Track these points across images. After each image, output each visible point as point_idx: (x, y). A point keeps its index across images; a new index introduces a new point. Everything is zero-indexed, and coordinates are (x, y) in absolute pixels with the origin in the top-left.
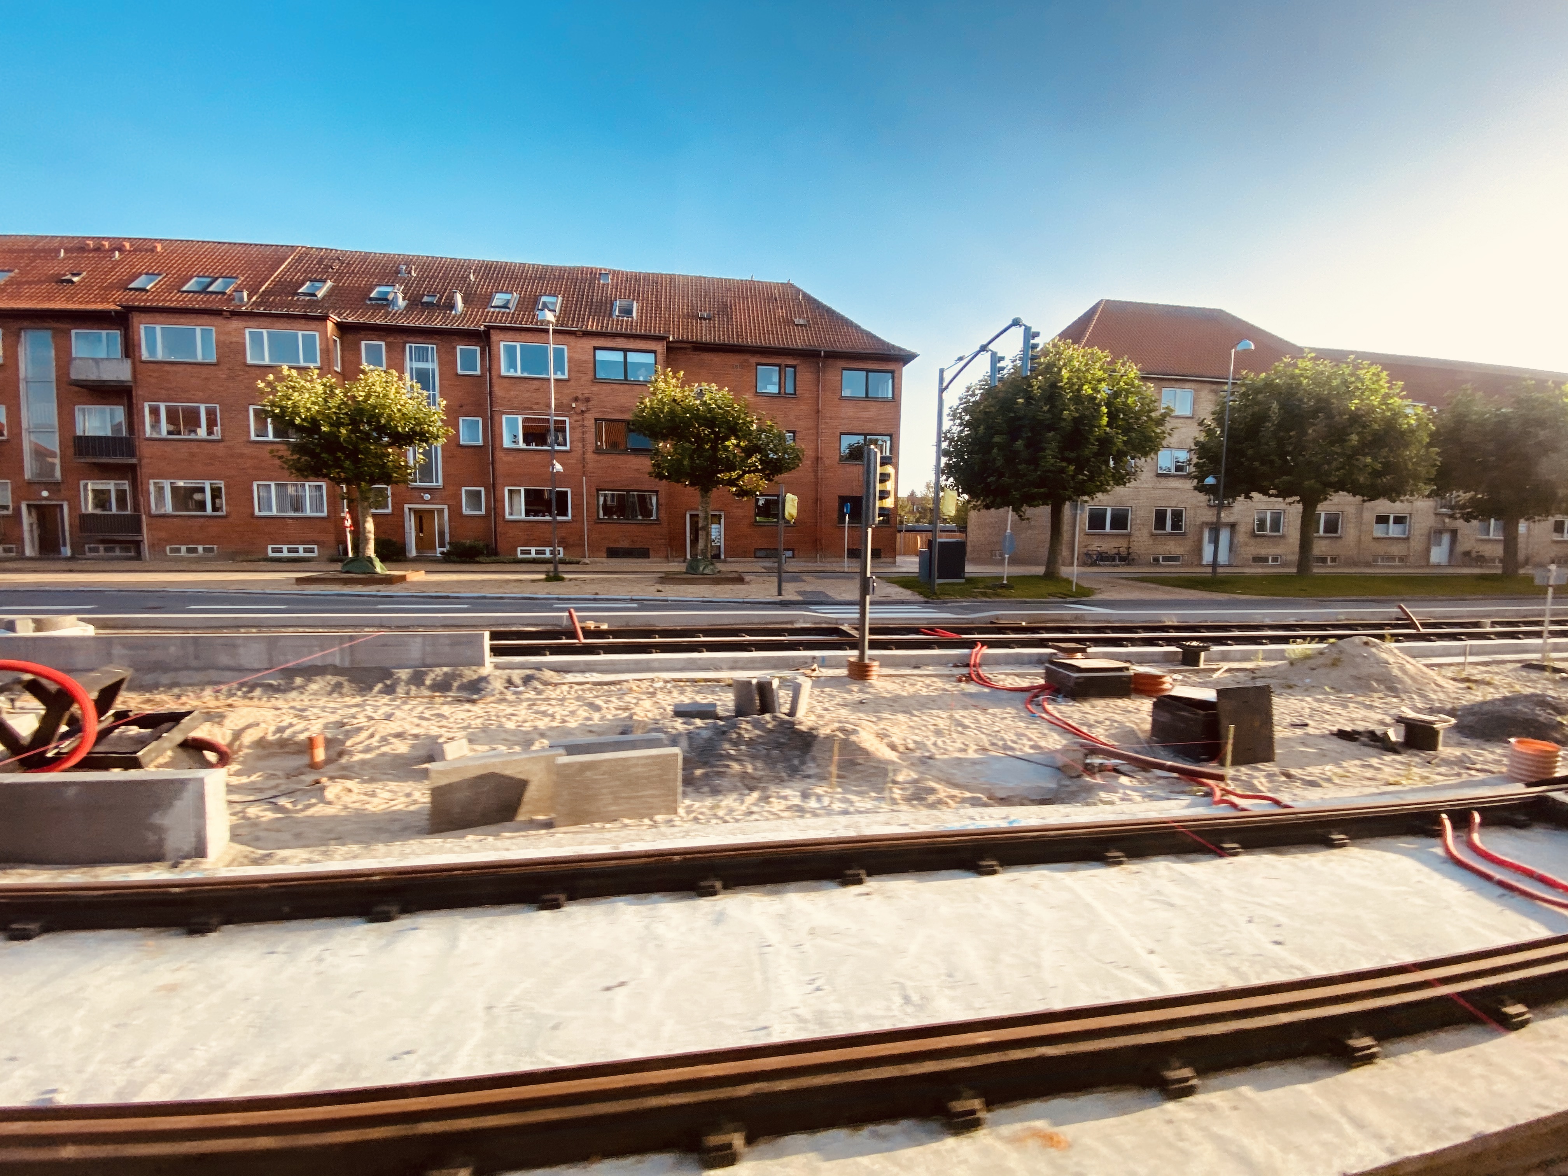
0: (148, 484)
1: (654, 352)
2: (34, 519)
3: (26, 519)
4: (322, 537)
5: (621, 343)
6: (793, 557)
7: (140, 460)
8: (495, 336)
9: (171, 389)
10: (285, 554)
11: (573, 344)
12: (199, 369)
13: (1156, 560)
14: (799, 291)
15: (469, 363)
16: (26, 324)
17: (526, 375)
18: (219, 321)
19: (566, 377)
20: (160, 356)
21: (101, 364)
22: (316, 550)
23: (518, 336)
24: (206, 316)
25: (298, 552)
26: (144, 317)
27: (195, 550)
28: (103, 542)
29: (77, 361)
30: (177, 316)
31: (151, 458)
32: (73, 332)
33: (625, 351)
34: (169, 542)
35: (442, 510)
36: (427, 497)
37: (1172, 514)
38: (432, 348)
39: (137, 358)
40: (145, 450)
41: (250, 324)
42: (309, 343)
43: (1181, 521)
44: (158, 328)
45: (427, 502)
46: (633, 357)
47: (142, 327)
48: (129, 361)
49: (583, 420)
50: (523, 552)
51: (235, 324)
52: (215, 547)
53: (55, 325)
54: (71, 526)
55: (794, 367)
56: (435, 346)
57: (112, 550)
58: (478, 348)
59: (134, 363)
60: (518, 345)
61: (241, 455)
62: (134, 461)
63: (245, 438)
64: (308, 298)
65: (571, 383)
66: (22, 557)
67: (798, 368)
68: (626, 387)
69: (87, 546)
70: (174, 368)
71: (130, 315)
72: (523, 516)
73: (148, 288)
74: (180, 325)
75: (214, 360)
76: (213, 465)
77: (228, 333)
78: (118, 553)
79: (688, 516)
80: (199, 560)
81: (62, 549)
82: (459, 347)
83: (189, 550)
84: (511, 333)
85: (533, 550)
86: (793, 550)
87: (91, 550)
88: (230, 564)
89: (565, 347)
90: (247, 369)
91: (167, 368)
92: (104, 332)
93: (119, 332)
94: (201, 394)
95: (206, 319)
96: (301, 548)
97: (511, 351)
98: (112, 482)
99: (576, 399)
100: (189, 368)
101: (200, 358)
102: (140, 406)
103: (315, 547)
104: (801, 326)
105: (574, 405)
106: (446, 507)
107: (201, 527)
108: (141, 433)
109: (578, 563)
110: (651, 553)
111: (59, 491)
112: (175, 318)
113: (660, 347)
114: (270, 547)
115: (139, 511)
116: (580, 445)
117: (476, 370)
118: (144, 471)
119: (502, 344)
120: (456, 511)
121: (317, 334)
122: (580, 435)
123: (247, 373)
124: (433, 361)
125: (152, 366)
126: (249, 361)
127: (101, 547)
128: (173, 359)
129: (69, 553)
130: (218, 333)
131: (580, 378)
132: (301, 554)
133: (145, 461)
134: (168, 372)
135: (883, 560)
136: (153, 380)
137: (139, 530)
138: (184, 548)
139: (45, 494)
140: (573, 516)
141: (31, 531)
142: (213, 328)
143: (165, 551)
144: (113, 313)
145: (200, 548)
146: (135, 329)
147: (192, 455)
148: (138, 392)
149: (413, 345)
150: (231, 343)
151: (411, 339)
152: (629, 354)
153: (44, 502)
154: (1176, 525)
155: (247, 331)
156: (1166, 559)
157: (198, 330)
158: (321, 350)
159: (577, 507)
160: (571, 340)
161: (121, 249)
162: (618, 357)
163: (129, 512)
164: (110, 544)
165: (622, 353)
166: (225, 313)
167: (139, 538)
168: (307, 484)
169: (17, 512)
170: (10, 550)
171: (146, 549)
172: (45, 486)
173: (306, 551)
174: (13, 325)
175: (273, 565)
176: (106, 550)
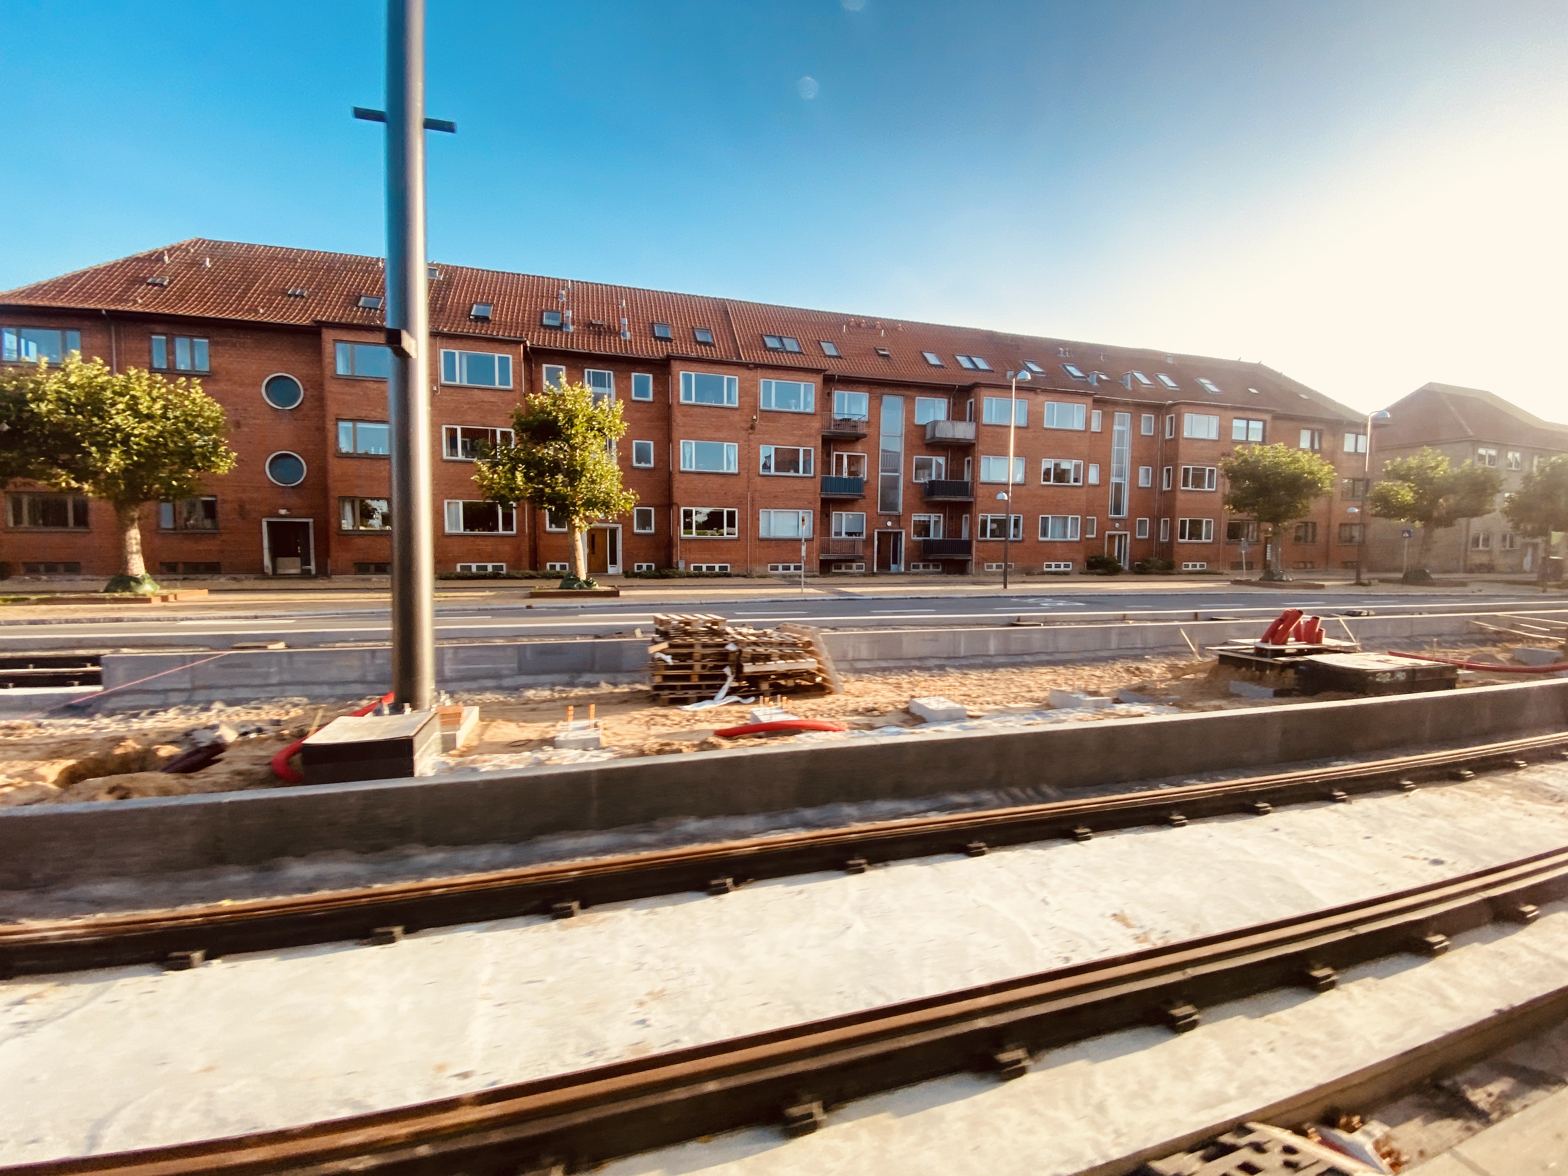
1: (1264, 421)
3: (876, 543)
4: (1075, 557)
5: (1246, 414)
7: (976, 499)
8: (1184, 410)
9: (997, 446)
10: (1053, 569)
11: (1224, 415)
16: (886, 390)
18: (1033, 396)
19: (1217, 438)
20: (992, 422)
21: (955, 426)
22: (1071, 566)
23: (1194, 409)
25: (1059, 567)
26: (988, 391)
31: (982, 498)
32: (917, 398)
33: (1248, 420)
34: (987, 561)
35: (1126, 535)
36: (1117, 525)
39: (979, 423)
40: (980, 492)
41: (1049, 398)
44: (993, 401)
45: (1116, 529)
46: (1252, 424)
47: (984, 399)
48: (974, 425)
50: (1185, 567)
51: (1041, 398)
52: (1014, 564)
53: (901, 392)
54: (905, 549)
55: (1320, 430)
56: (1131, 415)
58: (1153, 416)
59: (977, 427)
60: (1194, 415)
61: (1034, 496)
62: (972, 500)
63: (1037, 484)
65: (1220, 443)
67: (1323, 431)
68: (1246, 445)
70: (1002, 430)
71: (975, 390)
72: (1187, 540)
75: (1025, 425)
76: (1017, 503)
77: (1036, 405)
78: (931, 569)
81: (893, 567)
82: (1145, 416)
83: (997, 567)
84: (1191, 407)
85: (1191, 565)
87: (914, 567)
88: (1022, 577)
90: (1043, 432)
91: (998, 430)
93: (945, 400)
95: (1022, 395)
96: (1061, 564)
98: (932, 515)
99: (1223, 455)
102: (978, 459)
103: (1071, 563)
105: (1222, 459)
106: (1127, 533)
107: (1007, 550)
108: (978, 479)
110: (1255, 567)
111: (899, 521)
113: (1267, 417)
114: (1043, 564)
116: (1221, 487)
117: (1151, 432)
118: (978, 507)
119: (1188, 415)
120: (1132, 536)
122: (1222, 480)
125: (989, 429)
126: (1046, 425)
127: (921, 565)
129: (903, 570)
130: (1030, 404)
131: (1225, 440)
132: (1062, 569)
133: (979, 499)
134: (997, 434)
136: (987, 440)
137: (969, 552)
138: (994, 565)
139: (889, 524)
140: (1213, 539)
142: (1026, 402)
143: (984, 568)
146: (980, 401)
148: (980, 448)
149: (1119, 413)
150: (1037, 411)
151: (1117, 409)
152: (1250, 422)
155: (1047, 403)
159: (1215, 532)
162: (1243, 423)
165: (1246, 422)
167: (970, 558)
168: (1070, 517)
169: (870, 538)
170: (860, 567)
171: (972, 567)
172: (890, 517)
173: (1066, 566)
174: (878, 391)
175: (1047, 578)
176: (924, 567)
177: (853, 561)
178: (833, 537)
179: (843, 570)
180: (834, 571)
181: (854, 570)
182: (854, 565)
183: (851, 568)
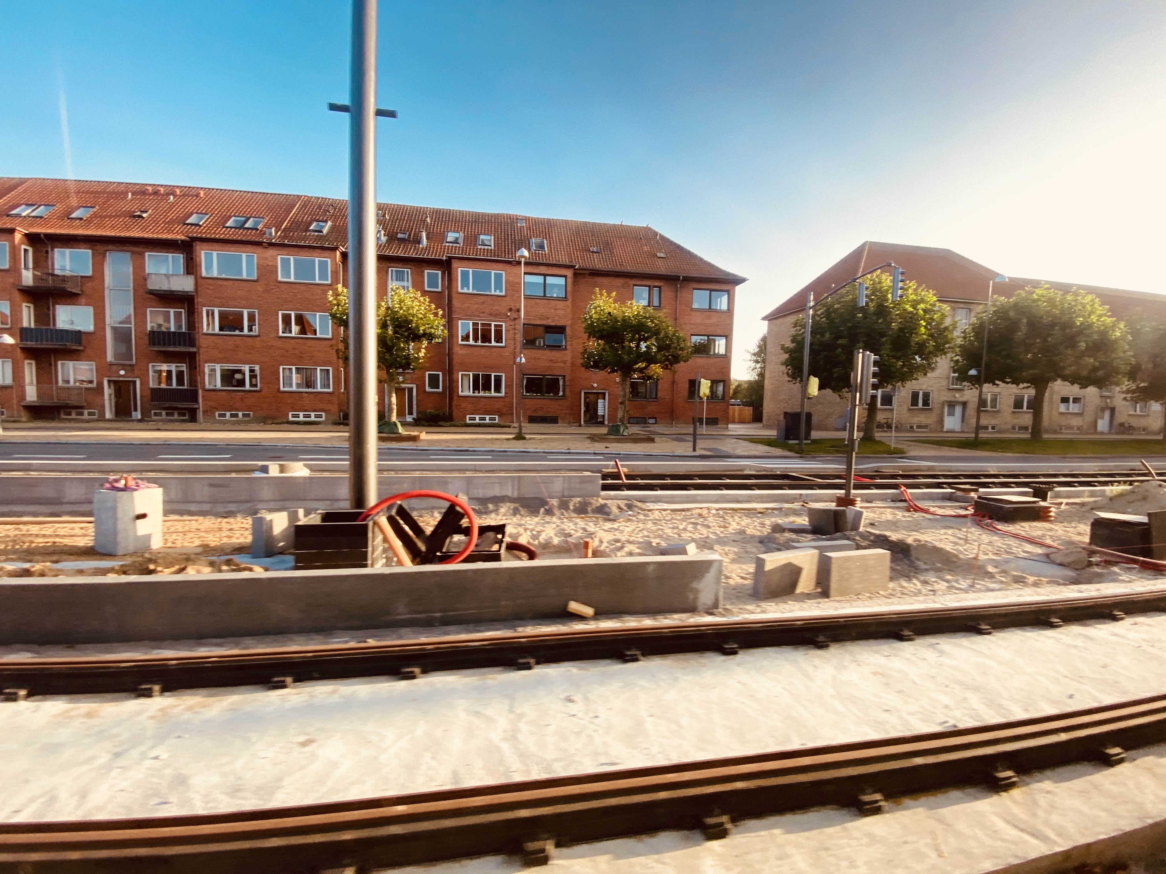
0: (204, 367)
1: (565, 276)
2: (112, 391)
3: (108, 391)
4: (329, 407)
5: (543, 270)
6: (656, 423)
7: (199, 349)
8: (455, 264)
9: (222, 298)
10: (301, 418)
11: (509, 271)
12: (243, 284)
13: (912, 427)
14: (656, 234)
15: (433, 283)
16: (110, 247)
17: (475, 292)
18: (260, 250)
19: (503, 294)
20: (215, 274)
21: (171, 279)
22: (324, 416)
23: (471, 264)
24: (250, 246)
25: (310, 417)
26: (205, 245)
27: (236, 416)
28: (165, 409)
29: (153, 276)
30: (229, 245)
31: (207, 348)
32: (147, 254)
33: (545, 275)
34: (217, 409)
35: (411, 388)
36: (401, 378)
37: (923, 395)
38: (408, 272)
39: (199, 276)
40: (203, 342)
41: (281, 252)
42: (323, 266)
43: (929, 400)
44: (215, 254)
45: (401, 382)
46: (550, 280)
47: (203, 252)
48: (193, 277)
49: (515, 325)
50: (470, 419)
51: (271, 252)
52: (251, 413)
53: (134, 249)
54: (142, 397)
55: (660, 287)
56: (409, 270)
57: (172, 414)
58: (440, 272)
59: (196, 279)
60: (471, 270)
61: (272, 347)
62: (194, 350)
63: (275, 335)
64: (317, 234)
65: (507, 298)
66: (102, 418)
67: (662, 288)
68: (545, 301)
69: (153, 412)
70: (225, 283)
71: (194, 244)
72: (471, 393)
73: (201, 224)
74: (230, 252)
75: (255, 278)
76: (250, 353)
77: (266, 259)
78: (176, 417)
79: (583, 394)
80: (238, 423)
81: (134, 413)
82: (426, 271)
83: (232, 416)
84: (466, 262)
85: (477, 417)
86: (655, 418)
87: (156, 414)
88: (262, 426)
89: (504, 273)
90: (278, 284)
91: (220, 282)
92: (170, 255)
93: (182, 255)
94: (244, 302)
95: (250, 248)
96: (313, 414)
97: (465, 275)
98: (174, 365)
99: (510, 310)
100: (236, 283)
101: (244, 276)
102: (200, 310)
103: (323, 414)
104: (662, 258)
105: (509, 314)
106: (414, 386)
107: (242, 399)
108: (200, 330)
109: (509, 427)
110: (560, 420)
111: (133, 370)
112: (229, 246)
113: (569, 273)
114: (290, 414)
115: (196, 386)
116: (513, 342)
117: (438, 288)
118: (202, 356)
119: (460, 269)
120: (421, 388)
121: (329, 260)
122: (513, 335)
123: (278, 287)
124: (408, 281)
125: (210, 281)
126: (280, 278)
127: (164, 413)
128: (224, 276)
129: (139, 417)
130: (258, 258)
131: (513, 295)
132: (313, 418)
133: (202, 350)
134: (221, 286)
135: (719, 426)
136: (209, 291)
137: (196, 401)
138: (228, 414)
139: (122, 372)
140: (506, 393)
141: (110, 400)
142: (255, 255)
143: (215, 416)
144: (179, 242)
145: (240, 414)
146: (198, 254)
147: (237, 346)
148: (198, 300)
149: (394, 269)
150: (268, 265)
151: (392, 265)
152: (548, 278)
153: (121, 379)
154: (926, 403)
155: (279, 257)
156: (918, 427)
157: (244, 255)
158: (331, 271)
159: (509, 386)
160: (508, 267)
161: (174, 194)
162: (540, 279)
163: (185, 387)
164: (169, 411)
165: (542, 277)
166: (264, 244)
167: (196, 406)
168: (319, 368)
169: (100, 385)
170: (93, 414)
171: (200, 415)
172: (123, 367)
173: (316, 416)
174: (100, 248)
175: (295, 427)
176: (167, 414)
177: (82, 407)
178: (60, 383)
179: (74, 416)
180: (63, 416)
181: (86, 416)
182: (86, 412)
183: (82, 414)
